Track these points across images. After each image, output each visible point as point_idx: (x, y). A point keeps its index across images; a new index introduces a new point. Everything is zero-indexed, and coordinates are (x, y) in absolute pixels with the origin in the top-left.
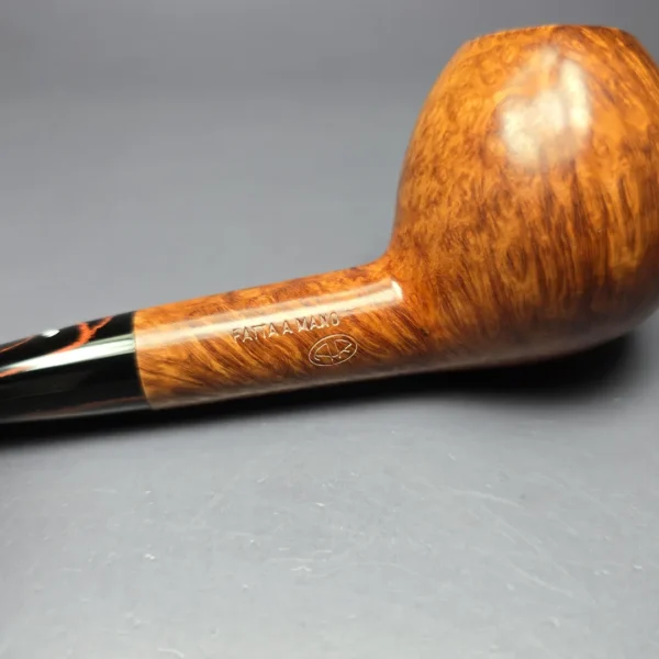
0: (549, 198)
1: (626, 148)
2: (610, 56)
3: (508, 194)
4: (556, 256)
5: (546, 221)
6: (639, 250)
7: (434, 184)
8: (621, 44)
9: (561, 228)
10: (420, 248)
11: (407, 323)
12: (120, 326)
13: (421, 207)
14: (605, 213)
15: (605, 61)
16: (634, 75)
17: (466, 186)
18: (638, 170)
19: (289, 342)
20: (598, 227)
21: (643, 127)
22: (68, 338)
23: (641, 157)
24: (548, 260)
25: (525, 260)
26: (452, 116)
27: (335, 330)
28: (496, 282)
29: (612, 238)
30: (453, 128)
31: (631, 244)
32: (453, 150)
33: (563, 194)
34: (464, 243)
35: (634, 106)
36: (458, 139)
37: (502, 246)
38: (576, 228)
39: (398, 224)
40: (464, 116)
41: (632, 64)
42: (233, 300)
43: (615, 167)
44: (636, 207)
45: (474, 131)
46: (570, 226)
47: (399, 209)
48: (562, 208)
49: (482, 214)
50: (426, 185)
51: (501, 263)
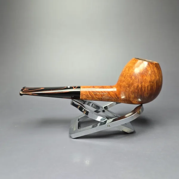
0: (138, 86)
1: (150, 82)
2: (152, 68)
3: (133, 84)
4: (137, 93)
5: (137, 89)
6: (148, 94)
7: (124, 79)
8: (154, 66)
9: (139, 90)
10: (120, 86)
11: (116, 96)
12: (79, 87)
13: (122, 81)
14: (145, 89)
15: (151, 69)
16: (154, 71)
17: (128, 81)
18: (150, 85)
19: (100, 95)
20: (143, 91)
21: (153, 79)
22: (71, 88)
23: (152, 83)
24: (136, 94)
25: (133, 92)
26: (129, 71)
27: (107, 95)
28: (129, 94)
29: (145, 93)
30: (128, 72)
31: (147, 94)
32: (128, 76)
33: (140, 86)
34: (126, 88)
35: (153, 76)
36: (129, 74)
37: (131, 90)
38: (141, 90)
39: (118, 82)
40: (130, 72)
41: (155, 69)
42: (94, 87)
43: (148, 84)
44: (149, 89)
45: (131, 74)
46: (140, 90)
47: (119, 80)
48: (139, 88)
49: (129, 85)
50: (123, 79)
51: (130, 92)
